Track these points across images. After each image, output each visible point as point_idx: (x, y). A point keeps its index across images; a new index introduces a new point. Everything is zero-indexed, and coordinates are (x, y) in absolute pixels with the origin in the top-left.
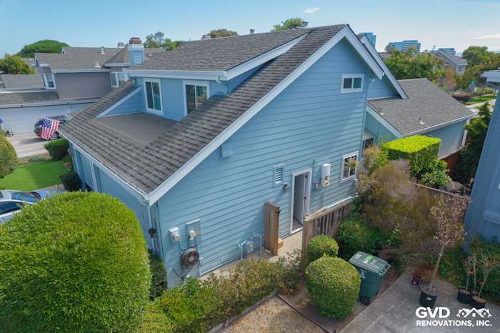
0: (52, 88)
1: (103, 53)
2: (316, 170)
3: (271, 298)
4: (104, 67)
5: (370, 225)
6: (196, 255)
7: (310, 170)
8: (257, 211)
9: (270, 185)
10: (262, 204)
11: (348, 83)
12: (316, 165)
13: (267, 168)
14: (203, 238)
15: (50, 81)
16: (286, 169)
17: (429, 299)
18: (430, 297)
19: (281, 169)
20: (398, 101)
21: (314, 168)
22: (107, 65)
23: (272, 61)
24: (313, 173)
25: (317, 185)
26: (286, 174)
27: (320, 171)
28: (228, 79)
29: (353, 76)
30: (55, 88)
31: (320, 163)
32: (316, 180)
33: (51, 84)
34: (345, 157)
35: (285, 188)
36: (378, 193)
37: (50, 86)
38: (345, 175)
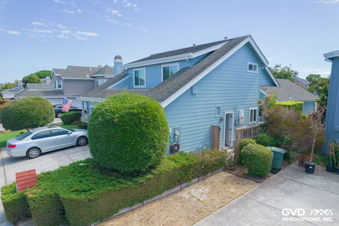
0: (60, 89)
1: (91, 70)
2: (237, 113)
3: (221, 171)
4: (91, 77)
5: (272, 134)
6: (178, 146)
7: (233, 112)
8: (205, 133)
9: (214, 116)
10: (210, 126)
11: (251, 67)
12: (237, 110)
13: (213, 105)
14: (182, 138)
15: (59, 84)
16: (221, 108)
17: (311, 167)
18: (311, 166)
19: (219, 108)
20: (275, 87)
21: (235, 111)
22: (93, 76)
23: (212, 52)
24: (235, 114)
25: (237, 122)
26: (221, 111)
27: (238, 114)
28: (194, 57)
29: (253, 64)
30: (62, 88)
31: (238, 110)
32: (237, 119)
33: (60, 86)
34: (251, 109)
35: (221, 119)
36: (274, 117)
37: (59, 87)
38: (251, 121)
